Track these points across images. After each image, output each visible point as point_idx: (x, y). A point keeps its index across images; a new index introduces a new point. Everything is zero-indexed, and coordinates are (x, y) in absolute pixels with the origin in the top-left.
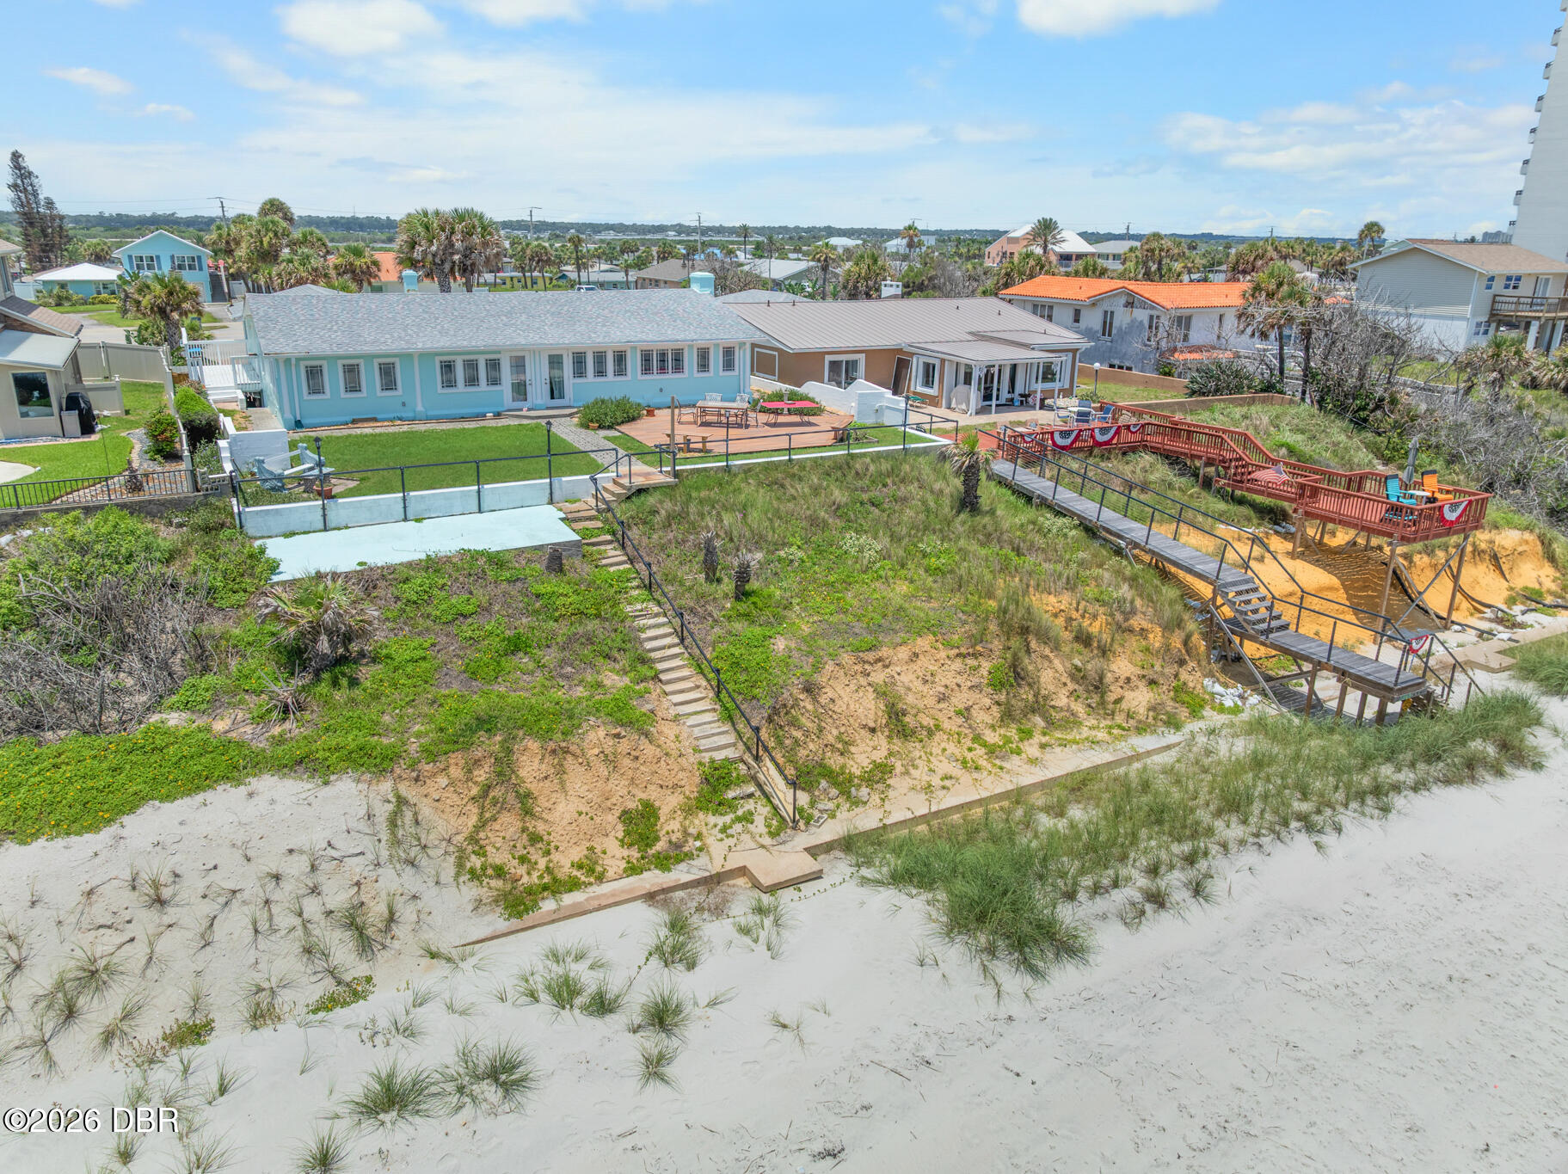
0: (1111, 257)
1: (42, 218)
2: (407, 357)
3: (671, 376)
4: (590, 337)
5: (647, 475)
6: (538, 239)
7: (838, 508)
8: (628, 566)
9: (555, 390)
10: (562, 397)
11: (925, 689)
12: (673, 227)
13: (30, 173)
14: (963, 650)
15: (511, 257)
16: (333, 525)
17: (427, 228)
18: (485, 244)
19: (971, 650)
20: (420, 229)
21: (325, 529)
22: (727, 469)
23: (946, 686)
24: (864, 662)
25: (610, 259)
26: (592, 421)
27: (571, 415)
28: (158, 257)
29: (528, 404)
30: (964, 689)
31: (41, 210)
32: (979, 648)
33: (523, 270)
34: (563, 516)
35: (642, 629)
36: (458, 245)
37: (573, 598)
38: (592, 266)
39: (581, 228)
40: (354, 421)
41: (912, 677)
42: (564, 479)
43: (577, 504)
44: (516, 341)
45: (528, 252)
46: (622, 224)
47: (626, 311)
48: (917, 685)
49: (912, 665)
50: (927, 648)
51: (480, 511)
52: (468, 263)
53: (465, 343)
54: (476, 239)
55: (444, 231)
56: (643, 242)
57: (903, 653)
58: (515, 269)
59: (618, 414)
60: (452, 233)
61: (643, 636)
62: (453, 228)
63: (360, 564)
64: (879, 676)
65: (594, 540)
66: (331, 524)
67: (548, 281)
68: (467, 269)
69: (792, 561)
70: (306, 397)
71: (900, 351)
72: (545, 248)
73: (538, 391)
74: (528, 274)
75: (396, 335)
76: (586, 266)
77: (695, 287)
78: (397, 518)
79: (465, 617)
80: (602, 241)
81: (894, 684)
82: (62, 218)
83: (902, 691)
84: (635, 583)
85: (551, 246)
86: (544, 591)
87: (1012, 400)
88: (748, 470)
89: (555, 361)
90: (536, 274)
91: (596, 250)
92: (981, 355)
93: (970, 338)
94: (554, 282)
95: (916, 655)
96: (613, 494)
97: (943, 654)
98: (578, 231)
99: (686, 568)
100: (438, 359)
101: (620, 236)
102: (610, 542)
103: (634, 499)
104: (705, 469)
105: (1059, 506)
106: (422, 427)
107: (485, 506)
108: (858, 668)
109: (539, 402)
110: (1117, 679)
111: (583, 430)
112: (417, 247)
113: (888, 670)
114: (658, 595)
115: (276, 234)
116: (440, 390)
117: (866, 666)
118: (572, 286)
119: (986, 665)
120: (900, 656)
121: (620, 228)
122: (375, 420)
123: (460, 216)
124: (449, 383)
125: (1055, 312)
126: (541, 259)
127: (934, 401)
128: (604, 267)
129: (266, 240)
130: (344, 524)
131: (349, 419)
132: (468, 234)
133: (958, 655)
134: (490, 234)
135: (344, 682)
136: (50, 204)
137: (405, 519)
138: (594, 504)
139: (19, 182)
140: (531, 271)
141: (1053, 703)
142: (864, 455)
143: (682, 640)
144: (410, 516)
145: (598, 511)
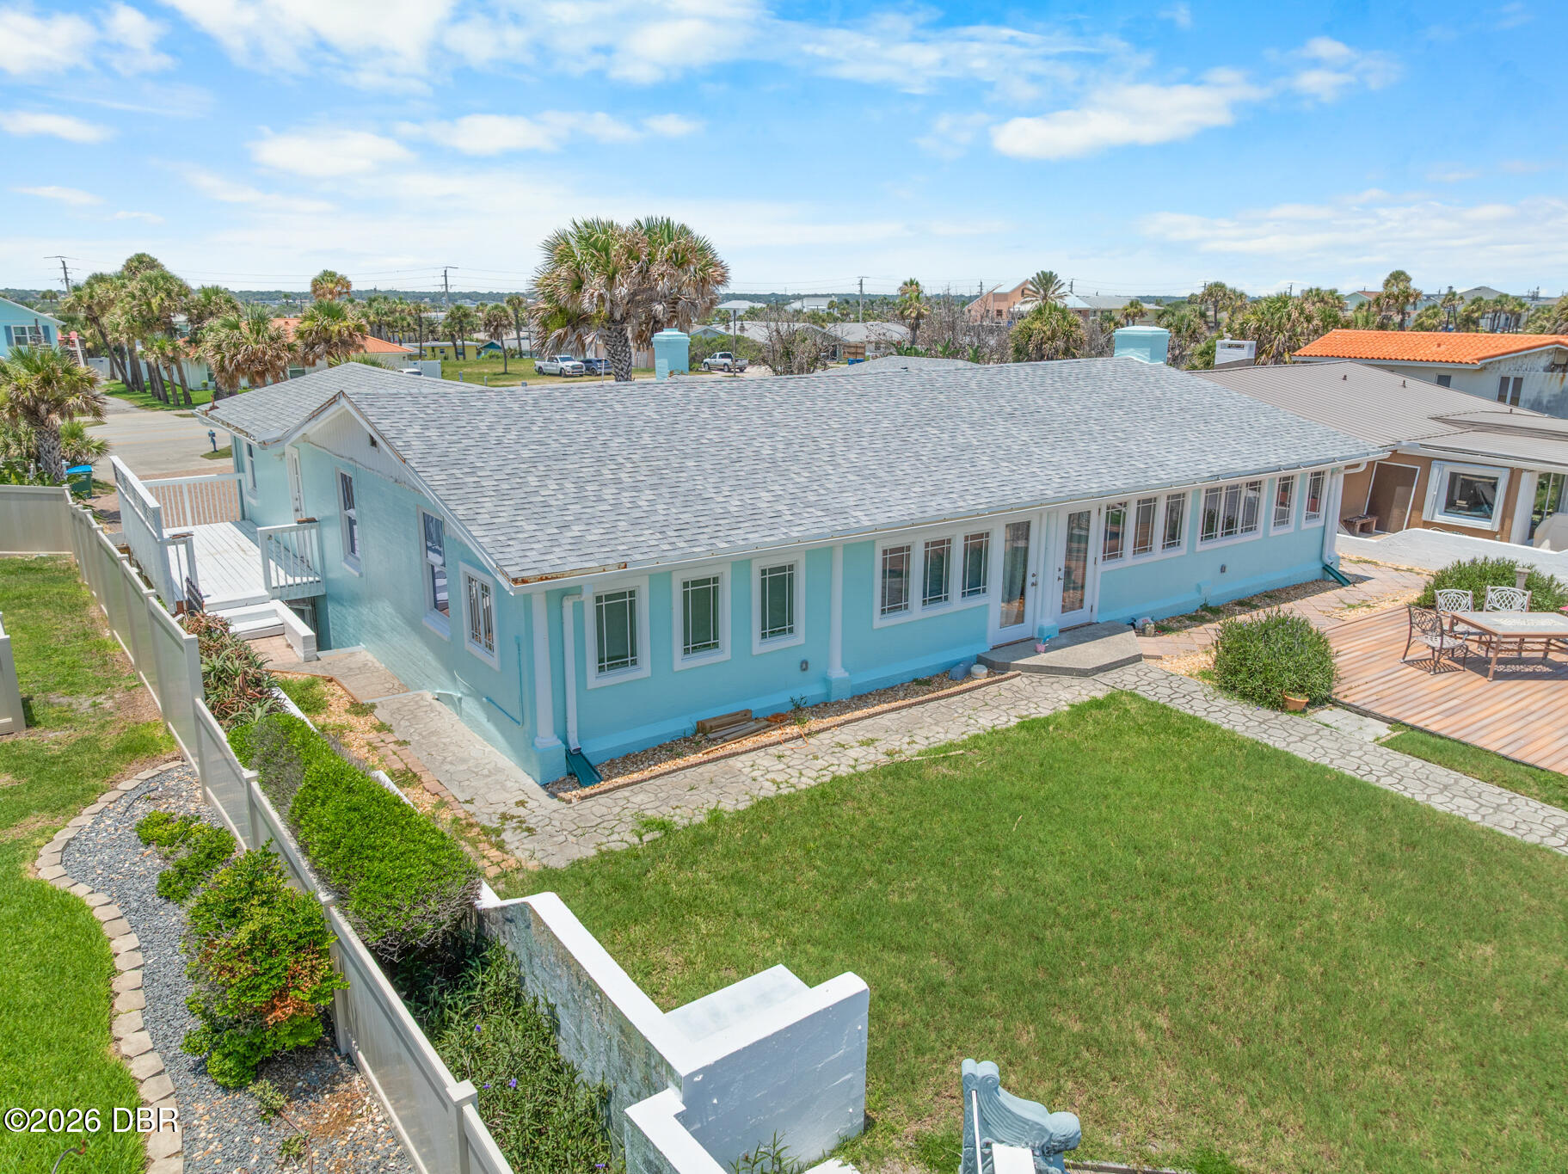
9: (1068, 591)
10: (1079, 604)
17: (606, 251)
29: (1026, 629)
36: (662, 285)
54: (689, 274)
55: (635, 258)
60: (651, 262)
62: (652, 254)
73: (1047, 598)
115: (169, 294)
122: (751, 719)
129: (155, 302)
131: (686, 724)
132: (679, 263)
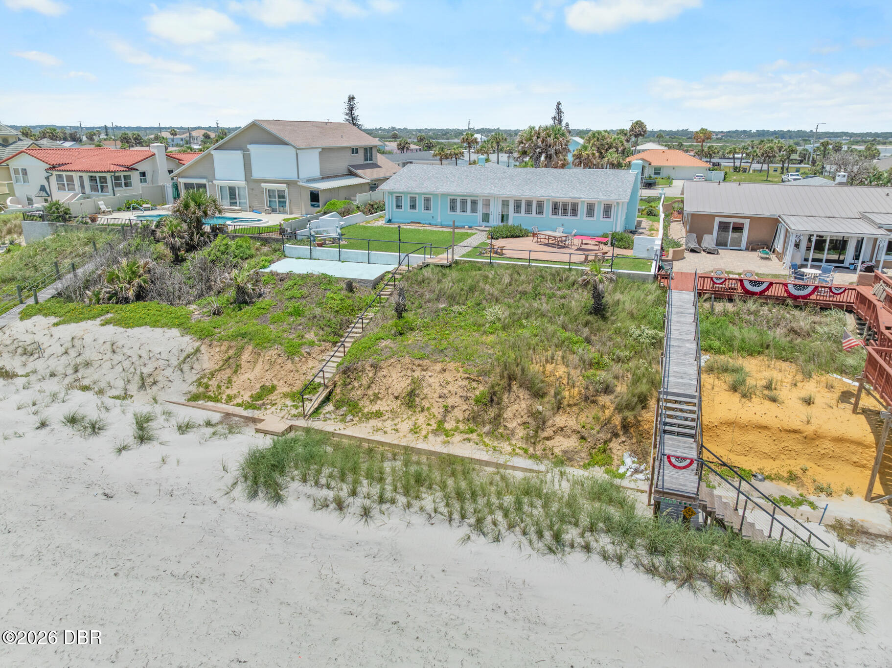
2: (436, 195)
3: (569, 218)
4: (525, 193)
9: (504, 218)
11: (438, 389)
21: (311, 259)
23: (450, 391)
24: (414, 364)
26: (490, 235)
30: (458, 395)
37: (338, 302)
44: (487, 192)
49: (441, 375)
51: (369, 263)
52: (549, 153)
53: (463, 191)
55: (535, 136)
57: (438, 367)
59: (505, 232)
60: (538, 137)
61: (353, 325)
64: (417, 373)
66: (313, 257)
68: (548, 156)
73: (495, 218)
77: (632, 169)
81: (423, 380)
83: (425, 385)
86: (329, 296)
89: (505, 203)
95: (445, 370)
97: (459, 375)
100: (449, 197)
107: (371, 261)
109: (495, 223)
110: (553, 426)
116: (449, 212)
120: (435, 368)
122: (419, 223)
124: (453, 208)
130: (318, 258)
131: (411, 221)
133: (468, 378)
137: (339, 260)
139: (557, 116)
141: (506, 424)
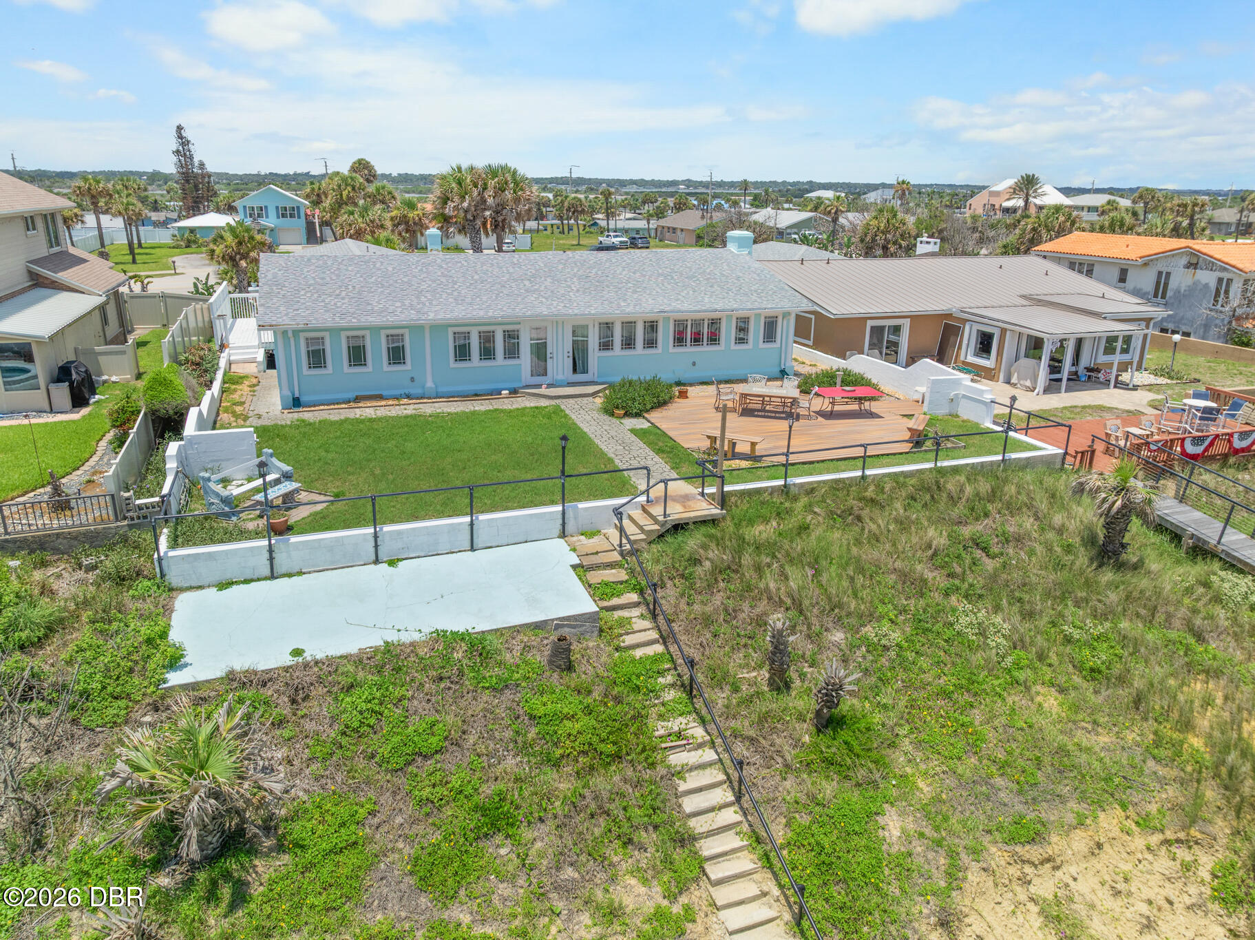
0: (1086, 209)
1: (196, 176)
2: (417, 329)
3: (705, 349)
4: (619, 306)
5: (685, 499)
6: (577, 192)
7: (935, 554)
8: (659, 648)
9: (579, 363)
10: (585, 371)
11: (1116, 905)
12: (683, 182)
13: (188, 142)
14: (1169, 835)
15: (553, 207)
16: (283, 570)
17: (460, 184)
18: (517, 200)
19: (1182, 835)
20: (454, 185)
21: (273, 576)
22: (785, 490)
23: (1150, 902)
24: (1023, 862)
25: (634, 209)
26: (617, 408)
27: (594, 394)
28: (266, 207)
29: (547, 380)
30: (1179, 908)
31: (195, 170)
32: (1194, 832)
33: (561, 218)
34: (576, 561)
35: (680, 773)
36: (490, 201)
37: (584, 722)
38: (619, 215)
39: (610, 183)
40: (357, 399)
41: (1094, 882)
42: (581, 505)
43: (595, 540)
44: (538, 310)
45: (566, 204)
46: (643, 180)
47: (659, 275)
48: (1104, 899)
49: (1094, 861)
50: (1116, 832)
51: (472, 549)
52: (500, 219)
53: (481, 313)
54: (508, 195)
55: (476, 186)
56: (661, 194)
57: (1080, 841)
58: (556, 217)
59: (647, 398)
60: (485, 188)
61: (683, 787)
62: (485, 184)
63: (297, 652)
64: (1045, 886)
65: (615, 601)
66: (279, 569)
67: (581, 228)
68: (500, 226)
69: (886, 648)
70: (305, 371)
71: (949, 316)
72: (580, 200)
73: (560, 364)
74: (565, 222)
75: (407, 302)
76: (613, 215)
77: (732, 247)
78: (366, 560)
79: (426, 757)
80: (627, 193)
81: (1071, 899)
82: (209, 176)
83: (1082, 910)
84: (669, 679)
85: (586, 198)
86: (541, 711)
87: (1076, 373)
88: (811, 490)
89: (579, 332)
90: (572, 221)
91: (623, 201)
92: (1051, 325)
93: (1024, 302)
94: (587, 229)
95: (1099, 845)
96: (641, 528)
97: (1139, 842)
98: (608, 185)
99: (739, 657)
100: (451, 331)
101: (642, 189)
102: (637, 605)
103: (669, 539)
104: (758, 491)
105: (1228, 554)
106: (428, 409)
107: (478, 542)
108: (1014, 871)
109: (560, 377)
111: (606, 417)
112: (449, 203)
113: (1059, 874)
114: (699, 704)
115: (354, 189)
116: (453, 364)
117: (1028, 869)
118: (602, 233)
119: (1207, 863)
120: (1076, 847)
121: (641, 183)
122: (380, 397)
123: (493, 172)
124: (464, 356)
125: (1096, 269)
126: (576, 210)
127: (989, 374)
128: (629, 215)
129: (345, 193)
130: (297, 569)
131: (352, 395)
132: (501, 189)
134: (522, 189)
135: (226, 892)
136: (202, 165)
137: (377, 561)
138: (616, 543)
139: (181, 148)
140: (569, 219)
142: (956, 470)
143: (739, 798)
144: (382, 556)
145: (622, 554)
